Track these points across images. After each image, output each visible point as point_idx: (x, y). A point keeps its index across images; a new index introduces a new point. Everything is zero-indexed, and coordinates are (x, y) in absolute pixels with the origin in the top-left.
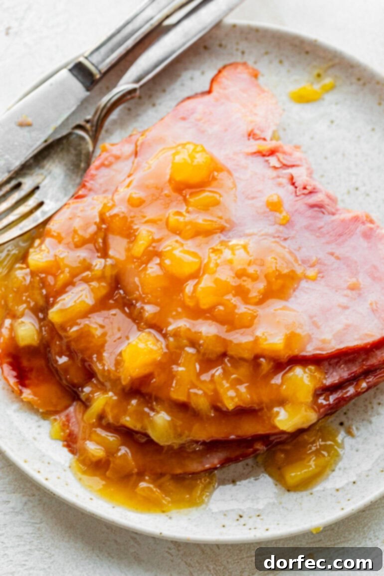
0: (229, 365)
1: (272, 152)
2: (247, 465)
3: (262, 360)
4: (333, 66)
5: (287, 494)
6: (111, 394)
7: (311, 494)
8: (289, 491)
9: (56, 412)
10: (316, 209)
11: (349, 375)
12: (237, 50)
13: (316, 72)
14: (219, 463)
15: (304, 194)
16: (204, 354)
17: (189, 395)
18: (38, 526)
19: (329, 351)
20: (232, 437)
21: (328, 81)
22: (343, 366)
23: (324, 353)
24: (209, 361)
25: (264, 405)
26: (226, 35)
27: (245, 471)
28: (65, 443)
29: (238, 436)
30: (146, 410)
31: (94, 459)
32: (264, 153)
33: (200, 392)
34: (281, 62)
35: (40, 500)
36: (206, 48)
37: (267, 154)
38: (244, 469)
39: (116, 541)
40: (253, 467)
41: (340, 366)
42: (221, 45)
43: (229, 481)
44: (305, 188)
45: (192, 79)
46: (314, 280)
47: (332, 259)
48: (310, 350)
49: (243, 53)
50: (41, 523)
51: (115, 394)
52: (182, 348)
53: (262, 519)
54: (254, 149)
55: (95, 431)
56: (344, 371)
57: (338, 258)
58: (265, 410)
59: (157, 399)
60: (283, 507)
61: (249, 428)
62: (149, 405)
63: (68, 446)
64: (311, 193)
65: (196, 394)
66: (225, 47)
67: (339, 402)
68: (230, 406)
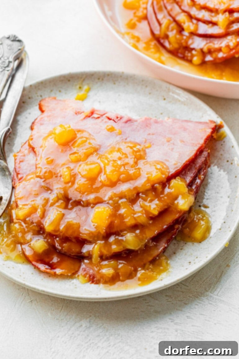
0: (144, 196)
1: (92, 113)
2: (175, 244)
3: (155, 185)
4: (84, 80)
5: (201, 244)
6: (99, 242)
7: (211, 237)
8: (200, 242)
9: (77, 272)
10: (129, 122)
11: (194, 174)
12: (38, 96)
13: (78, 87)
14: (165, 244)
15: (119, 120)
16: (129, 198)
17: (135, 218)
18: (103, 327)
19: (181, 166)
20: (165, 227)
21: (86, 87)
22: (188, 173)
23: (178, 168)
24: (133, 201)
25: (169, 204)
26: (30, 92)
27: (176, 247)
28: (91, 282)
29: (167, 225)
30: (120, 238)
31: (110, 276)
32: (89, 115)
33: (140, 214)
34: (60, 91)
35: (95, 316)
36: (24, 102)
37: (91, 115)
38: (175, 246)
39: (142, 311)
40: (177, 243)
41: (187, 173)
42: (30, 98)
43: (172, 254)
44: (117, 118)
45: (26, 118)
46: (150, 147)
47: (151, 136)
48: (172, 171)
49: (41, 96)
50: (103, 324)
51: (102, 240)
52: (117, 202)
53: (200, 258)
54: (84, 117)
55: (102, 265)
56: (190, 174)
57: (153, 134)
58: (172, 206)
59: (122, 231)
60: (204, 249)
61: (169, 219)
62: (120, 235)
63: (93, 282)
64: (121, 118)
65: (138, 217)
66: (32, 98)
67: (197, 188)
68: (156, 213)
